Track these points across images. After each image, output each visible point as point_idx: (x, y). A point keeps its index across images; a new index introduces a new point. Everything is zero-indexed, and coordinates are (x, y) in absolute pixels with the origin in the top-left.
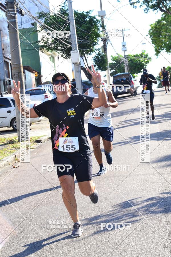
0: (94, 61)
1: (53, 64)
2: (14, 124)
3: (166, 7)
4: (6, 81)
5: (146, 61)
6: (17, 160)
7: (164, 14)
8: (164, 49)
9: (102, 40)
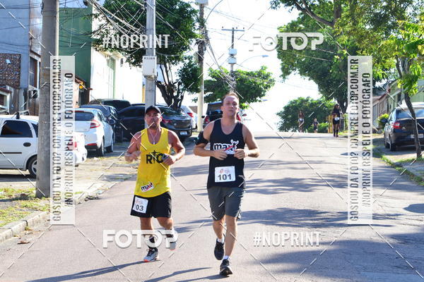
0: (180, 76)
1: (112, 71)
2: (33, 166)
3: (306, 4)
4: (30, 92)
5: (265, 83)
6: (29, 230)
7: (302, 14)
8: (297, 69)
9: (197, 43)
